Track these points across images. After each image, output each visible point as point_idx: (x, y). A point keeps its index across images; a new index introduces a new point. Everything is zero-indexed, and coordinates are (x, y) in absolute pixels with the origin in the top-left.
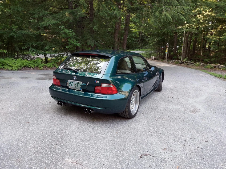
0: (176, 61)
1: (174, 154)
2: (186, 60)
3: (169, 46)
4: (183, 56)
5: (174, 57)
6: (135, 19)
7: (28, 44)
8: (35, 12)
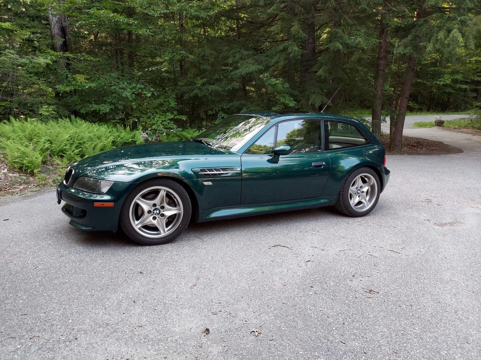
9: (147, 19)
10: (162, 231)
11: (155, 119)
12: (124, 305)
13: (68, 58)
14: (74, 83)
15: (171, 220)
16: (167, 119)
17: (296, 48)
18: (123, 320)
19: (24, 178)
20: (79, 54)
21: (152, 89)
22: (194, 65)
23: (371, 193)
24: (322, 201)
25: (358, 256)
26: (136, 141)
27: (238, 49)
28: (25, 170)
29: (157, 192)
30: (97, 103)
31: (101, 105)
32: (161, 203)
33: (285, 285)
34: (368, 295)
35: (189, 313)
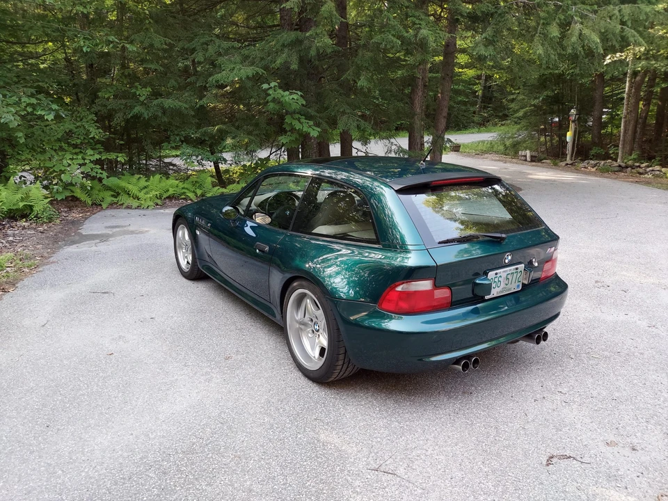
0: (603, 162)
1: (643, 459)
2: (634, 160)
3: (577, 116)
4: (623, 148)
5: (593, 152)
6: (482, 48)
7: (178, 135)
8: (195, 44)
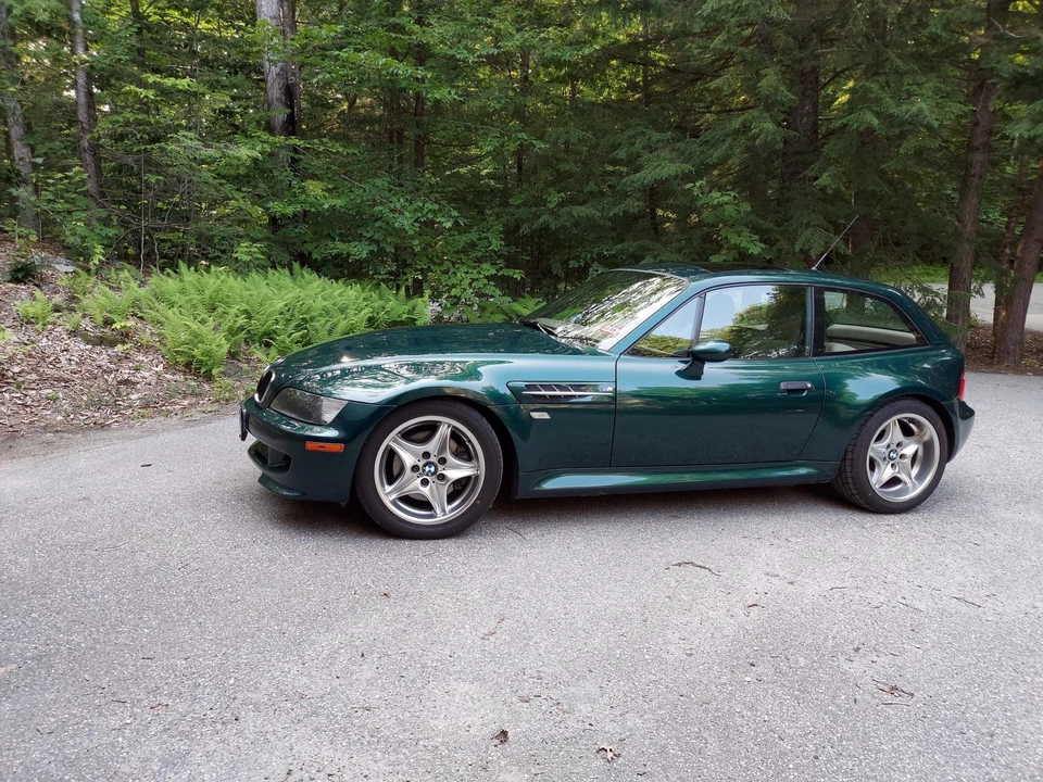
9: (453, 69)
10: (438, 512)
11: (459, 274)
12: (343, 659)
13: (295, 149)
14: (302, 197)
15: (459, 488)
16: (482, 276)
17: (770, 126)
18: (334, 690)
19: (193, 383)
20: (316, 141)
21: (455, 213)
22: (547, 161)
23: (923, 459)
24: (802, 471)
25: (875, 603)
26: (416, 320)
27: (640, 129)
28: (195, 368)
29: (432, 428)
30: (344, 239)
31: (353, 244)
32: (439, 453)
33: (691, 655)
34: (887, 697)
35: (471, 693)
